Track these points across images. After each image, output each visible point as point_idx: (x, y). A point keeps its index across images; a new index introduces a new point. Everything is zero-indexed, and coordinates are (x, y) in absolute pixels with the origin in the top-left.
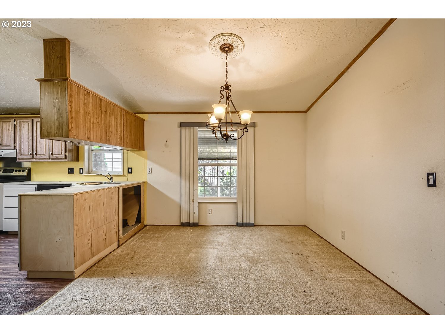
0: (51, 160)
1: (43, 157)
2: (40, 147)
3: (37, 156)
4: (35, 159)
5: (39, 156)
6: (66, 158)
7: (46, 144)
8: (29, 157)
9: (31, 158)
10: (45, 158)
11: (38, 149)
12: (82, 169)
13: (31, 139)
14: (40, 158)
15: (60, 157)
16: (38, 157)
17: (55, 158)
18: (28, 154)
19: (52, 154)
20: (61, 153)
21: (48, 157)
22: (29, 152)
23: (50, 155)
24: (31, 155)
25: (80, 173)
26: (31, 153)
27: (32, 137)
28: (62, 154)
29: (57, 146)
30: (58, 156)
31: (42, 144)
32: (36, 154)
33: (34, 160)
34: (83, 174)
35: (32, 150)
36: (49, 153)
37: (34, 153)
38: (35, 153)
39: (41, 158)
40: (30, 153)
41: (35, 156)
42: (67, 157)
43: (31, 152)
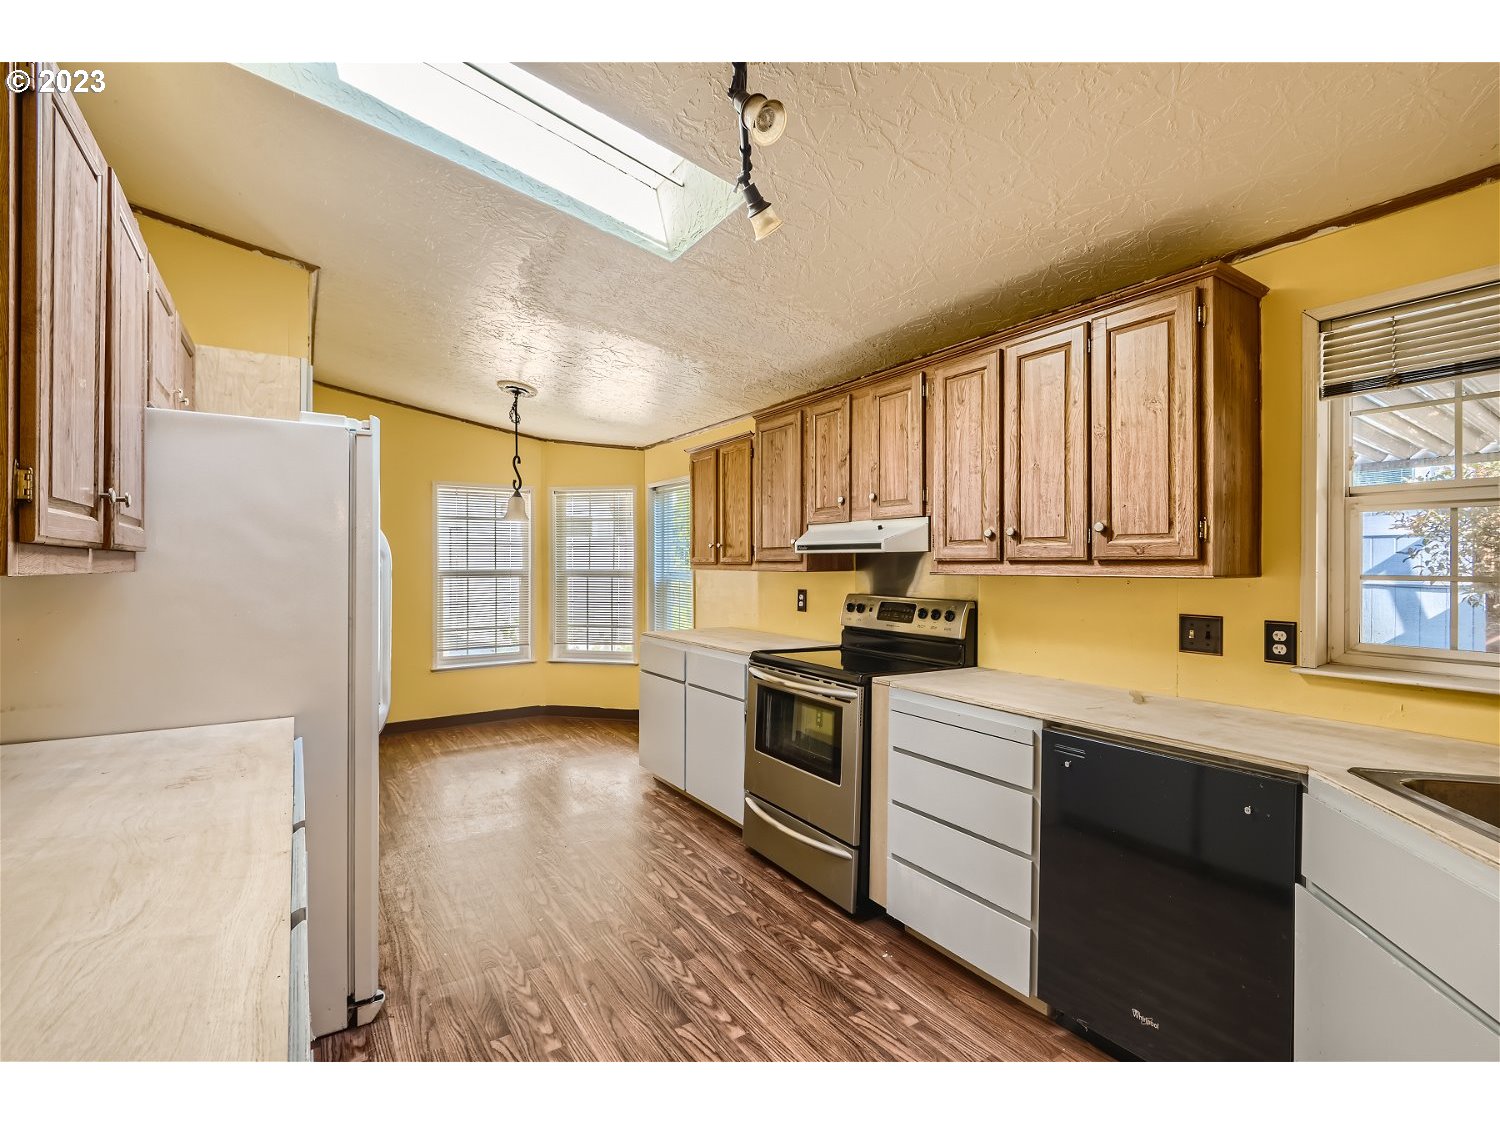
0: (1096, 569)
1: (1057, 549)
2: (1040, 496)
3: (1025, 544)
4: (1013, 562)
5: (1032, 544)
6: (1201, 558)
7: (1070, 472)
8: (986, 550)
9: (994, 555)
10: (1065, 554)
11: (1030, 509)
12: (1291, 629)
13: (995, 456)
14: (1036, 557)
15: (1157, 547)
16: (1029, 549)
17: (1130, 554)
18: (979, 538)
19: (1108, 532)
20: (1171, 524)
21: (1080, 553)
22: (986, 524)
23: (1097, 539)
24: (994, 543)
25: (1270, 656)
26: (995, 528)
27: (996, 447)
28: (1177, 526)
29: (1141, 480)
30: (1146, 541)
31: (1047, 475)
32: (1017, 536)
33: (1006, 569)
34: (1289, 667)
35: (996, 516)
36: (1090, 525)
37: (1009, 531)
38: (1015, 532)
39: (1044, 555)
40: (987, 533)
41: (1010, 544)
42: (1210, 547)
43: (991, 523)
